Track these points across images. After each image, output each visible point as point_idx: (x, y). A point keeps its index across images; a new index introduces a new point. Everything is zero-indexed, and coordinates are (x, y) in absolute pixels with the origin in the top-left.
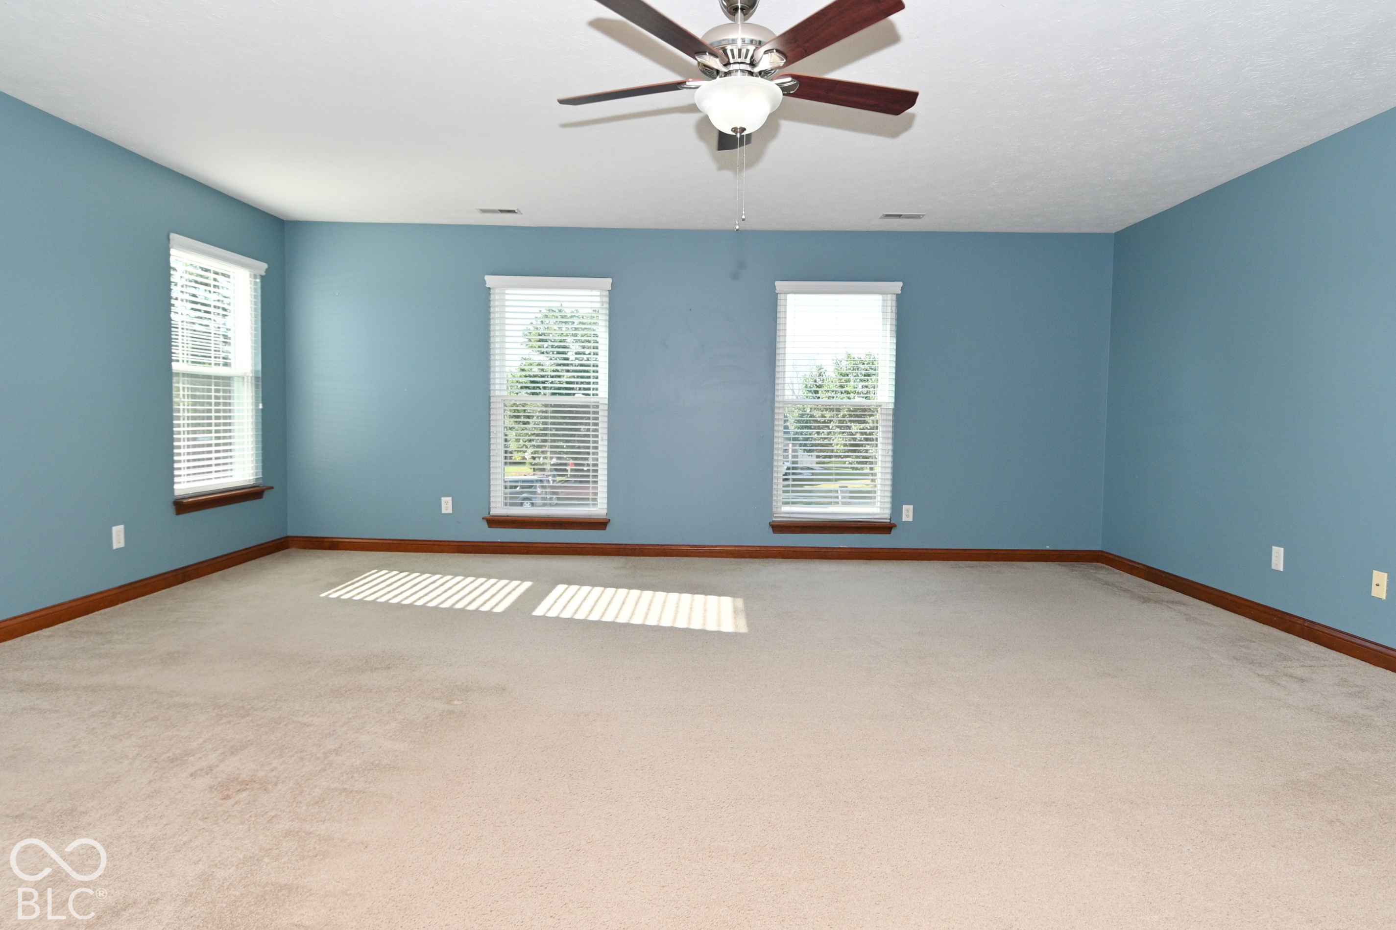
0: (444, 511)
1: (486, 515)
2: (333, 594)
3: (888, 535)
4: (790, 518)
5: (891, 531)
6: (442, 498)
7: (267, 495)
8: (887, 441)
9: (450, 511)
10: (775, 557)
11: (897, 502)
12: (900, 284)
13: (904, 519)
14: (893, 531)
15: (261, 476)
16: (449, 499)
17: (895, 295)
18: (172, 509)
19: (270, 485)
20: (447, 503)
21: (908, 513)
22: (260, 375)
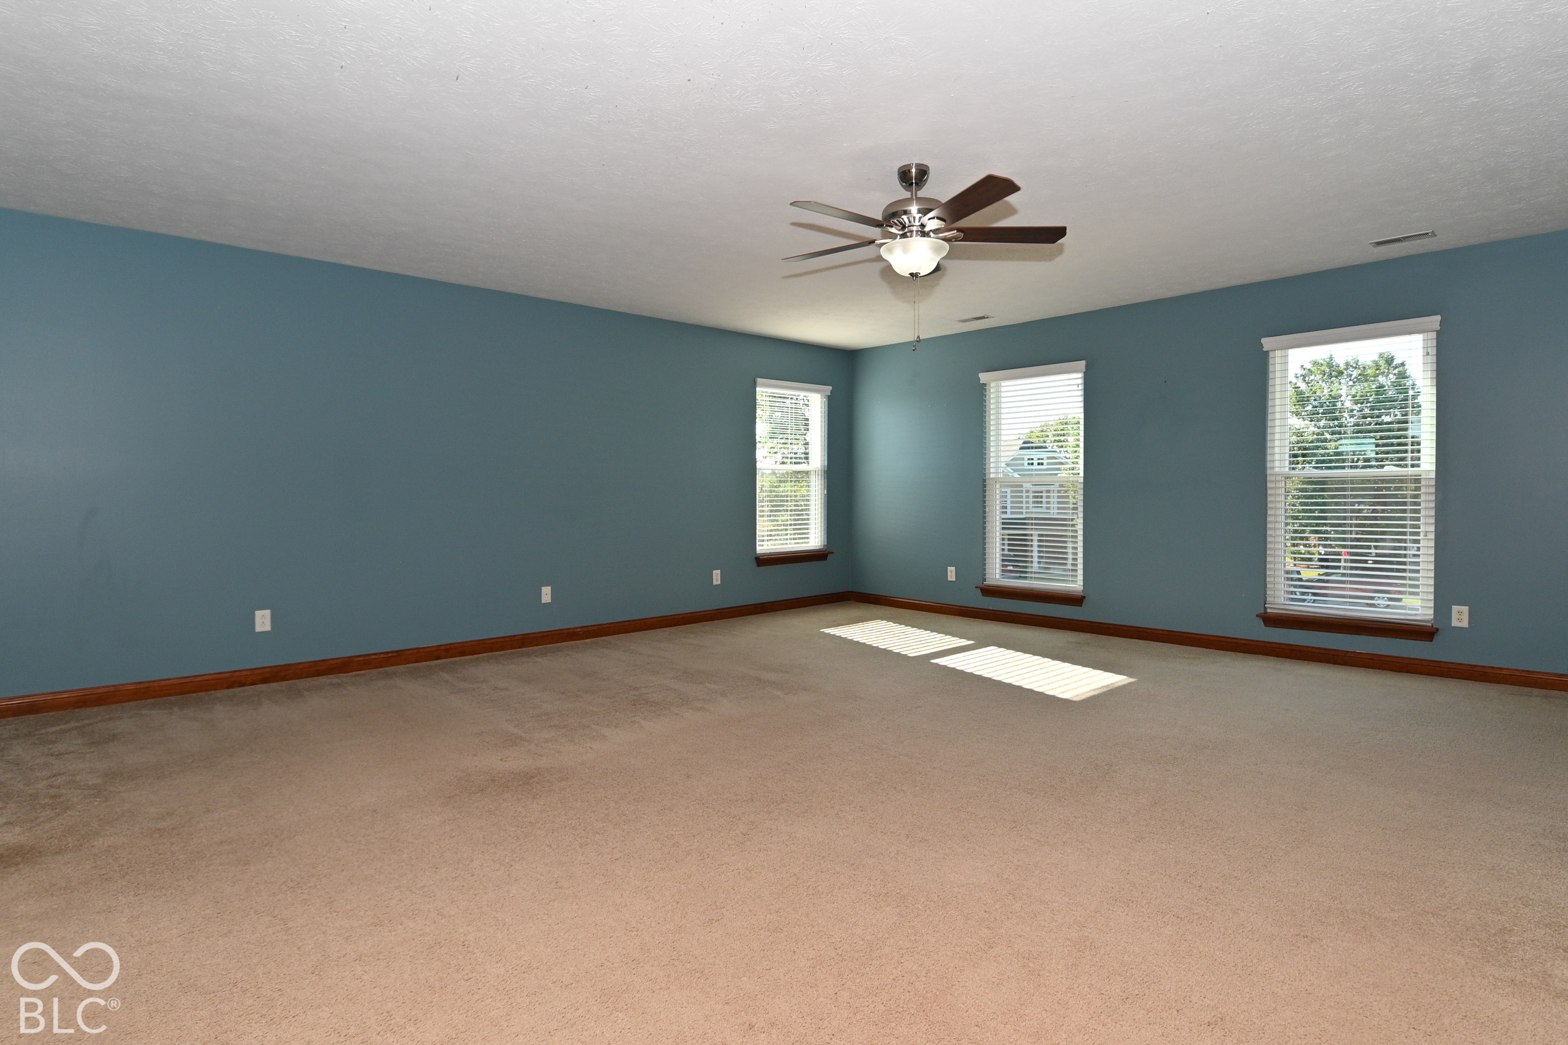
0: (949, 579)
1: (980, 585)
2: (827, 631)
3: (1427, 643)
4: (1286, 610)
5: (1433, 638)
6: (949, 568)
7: (830, 557)
8: (1427, 520)
9: (954, 579)
10: (1267, 654)
11: (1442, 601)
12: (1438, 318)
13: (1455, 623)
14: (1436, 638)
15: (826, 544)
16: (953, 569)
17: (1435, 332)
18: (754, 563)
19: (832, 551)
20: (951, 571)
21: (1460, 616)
22: (826, 469)
